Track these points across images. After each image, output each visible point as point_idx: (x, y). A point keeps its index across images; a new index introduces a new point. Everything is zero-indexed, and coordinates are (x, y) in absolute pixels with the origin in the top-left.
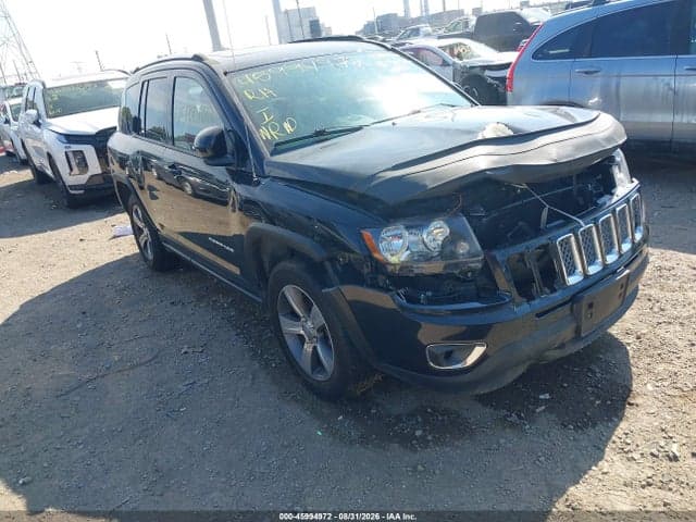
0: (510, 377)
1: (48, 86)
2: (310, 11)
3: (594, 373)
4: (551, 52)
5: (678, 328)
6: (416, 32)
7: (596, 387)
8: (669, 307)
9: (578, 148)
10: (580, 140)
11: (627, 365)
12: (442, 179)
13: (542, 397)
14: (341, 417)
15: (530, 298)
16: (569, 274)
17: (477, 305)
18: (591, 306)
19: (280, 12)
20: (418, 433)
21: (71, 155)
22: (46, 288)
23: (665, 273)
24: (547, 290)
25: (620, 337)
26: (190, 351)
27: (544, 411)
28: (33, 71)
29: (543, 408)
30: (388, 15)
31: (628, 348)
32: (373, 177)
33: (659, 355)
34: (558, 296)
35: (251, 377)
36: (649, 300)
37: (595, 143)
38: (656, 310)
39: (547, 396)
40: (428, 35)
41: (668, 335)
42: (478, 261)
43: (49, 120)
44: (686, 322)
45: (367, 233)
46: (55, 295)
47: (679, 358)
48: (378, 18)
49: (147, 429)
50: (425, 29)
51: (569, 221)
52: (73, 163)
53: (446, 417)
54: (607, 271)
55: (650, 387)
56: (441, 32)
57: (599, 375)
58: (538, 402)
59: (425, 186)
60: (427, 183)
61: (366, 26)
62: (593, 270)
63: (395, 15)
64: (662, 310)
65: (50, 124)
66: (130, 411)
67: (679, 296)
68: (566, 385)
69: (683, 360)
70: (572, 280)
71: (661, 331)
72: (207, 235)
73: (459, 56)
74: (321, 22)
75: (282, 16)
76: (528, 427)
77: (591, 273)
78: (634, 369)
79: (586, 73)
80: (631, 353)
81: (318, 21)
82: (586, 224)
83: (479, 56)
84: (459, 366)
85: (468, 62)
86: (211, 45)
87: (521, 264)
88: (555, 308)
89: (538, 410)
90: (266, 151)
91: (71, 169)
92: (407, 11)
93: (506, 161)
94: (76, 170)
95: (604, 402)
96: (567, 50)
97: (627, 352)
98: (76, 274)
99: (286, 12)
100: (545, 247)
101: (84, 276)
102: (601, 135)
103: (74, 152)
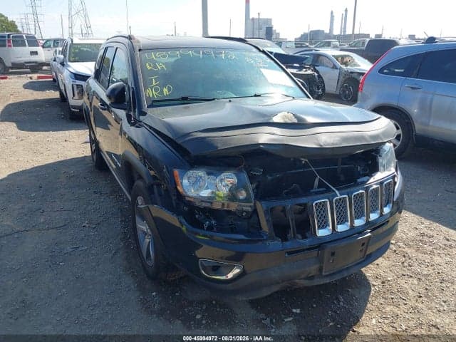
0: (265, 292)
1: (74, 42)
2: (269, 21)
3: (339, 301)
4: (397, 70)
5: (416, 282)
6: (328, 44)
7: (336, 313)
8: (416, 264)
9: (345, 139)
10: (351, 134)
11: (366, 301)
12: (230, 144)
13: (294, 311)
14: (154, 294)
15: (285, 239)
16: (319, 228)
17: (242, 237)
18: (333, 254)
19: (249, 18)
20: (198, 317)
21: (75, 87)
22: (29, 167)
23: (426, 239)
24: (299, 236)
25: (370, 279)
26: (87, 226)
27: (290, 321)
28: (90, 32)
29: (291, 319)
30: (319, 31)
31: (373, 288)
32: (188, 134)
33: (392, 298)
34: (307, 242)
35: (113, 252)
36: (404, 256)
37: (362, 138)
38: (405, 264)
39: (298, 311)
40: (335, 47)
41: (406, 286)
42: (250, 206)
43: (69, 63)
44: (423, 279)
45: (176, 172)
46: (32, 172)
47: (405, 304)
48: (312, 31)
49: (33, 272)
50: (334, 43)
51: (329, 190)
52: (76, 92)
53: (222, 310)
54: (353, 231)
55: (374, 321)
56: (346, 46)
57: (341, 304)
58: (290, 314)
59: (217, 147)
60: (219, 145)
61: (302, 36)
62: (340, 228)
63: (323, 31)
64: (410, 266)
65: (69, 66)
66: (29, 258)
67: (427, 258)
68: (315, 306)
69: (408, 306)
70: (321, 233)
71: (402, 282)
72: (112, 153)
73: (346, 64)
74: (274, 29)
75: (249, 22)
76: (274, 330)
77: (339, 231)
78: (369, 305)
79: (412, 88)
80: (373, 292)
81: (271, 28)
82: (341, 195)
83: (359, 66)
84: (224, 278)
85: (350, 68)
86: (202, 33)
87: (282, 214)
88: (303, 250)
89: (286, 320)
90: (145, 103)
91: (74, 95)
92: (331, 29)
93: (282, 140)
94: (76, 97)
95: (335, 325)
96: (402, 71)
97: (370, 291)
98: (51, 161)
99: (253, 19)
100: (305, 205)
101: (54, 164)
102: (369, 133)
103: (77, 85)
